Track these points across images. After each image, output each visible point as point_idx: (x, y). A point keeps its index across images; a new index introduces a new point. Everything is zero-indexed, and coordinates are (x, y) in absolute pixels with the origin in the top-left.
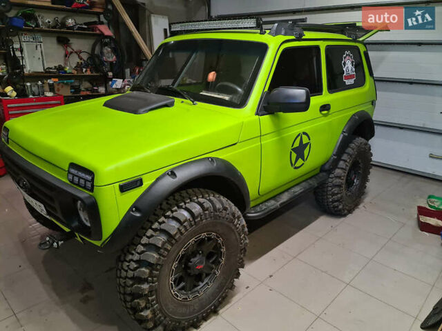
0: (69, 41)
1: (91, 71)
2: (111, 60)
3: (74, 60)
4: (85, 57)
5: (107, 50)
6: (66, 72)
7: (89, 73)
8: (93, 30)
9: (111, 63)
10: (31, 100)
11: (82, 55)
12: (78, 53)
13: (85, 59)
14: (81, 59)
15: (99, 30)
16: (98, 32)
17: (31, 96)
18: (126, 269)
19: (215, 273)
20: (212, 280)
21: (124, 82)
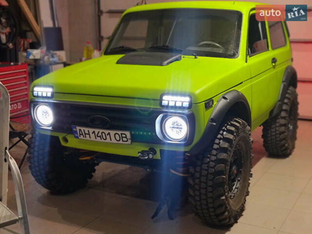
19: (239, 181)
20: (238, 185)
21: (41, 52)
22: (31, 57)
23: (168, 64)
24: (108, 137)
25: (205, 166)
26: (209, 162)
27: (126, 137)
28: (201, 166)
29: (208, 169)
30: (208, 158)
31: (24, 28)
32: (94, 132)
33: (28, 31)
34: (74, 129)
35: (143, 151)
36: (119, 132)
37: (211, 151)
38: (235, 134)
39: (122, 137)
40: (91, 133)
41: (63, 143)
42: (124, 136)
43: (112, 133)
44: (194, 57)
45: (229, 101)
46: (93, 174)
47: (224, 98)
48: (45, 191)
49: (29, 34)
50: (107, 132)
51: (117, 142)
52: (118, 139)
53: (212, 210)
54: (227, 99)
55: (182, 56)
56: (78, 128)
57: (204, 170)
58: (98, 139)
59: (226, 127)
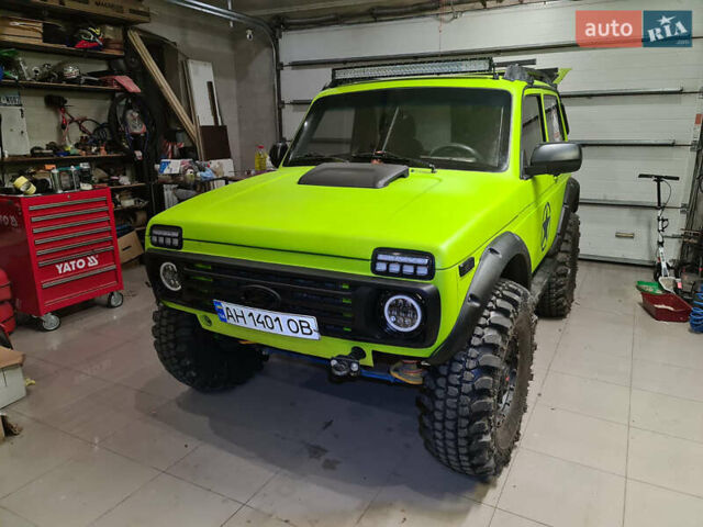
0: (66, 102)
1: (106, 150)
2: (137, 131)
3: (74, 134)
4: (90, 127)
5: (133, 115)
6: (68, 153)
7: (103, 153)
8: (105, 84)
9: (136, 136)
10: (63, 198)
11: (84, 124)
12: (80, 122)
13: (91, 131)
14: (84, 132)
15: (119, 84)
16: (116, 87)
17: (60, 192)
18: (458, 383)
19: (512, 389)
20: (510, 398)
21: (182, 164)
22: (166, 171)
23: (386, 184)
24: (276, 324)
25: (454, 379)
26: (462, 371)
27: (308, 327)
28: (446, 377)
29: (461, 386)
30: (461, 362)
31: (174, 127)
32: (251, 314)
33: (180, 131)
34: (218, 307)
35: (340, 356)
36: (297, 318)
37: (466, 350)
38: (512, 316)
39: (302, 327)
40: (246, 316)
41: (204, 325)
42: (303, 324)
43: (284, 317)
44: (430, 170)
45: (500, 256)
46: (264, 363)
47: (492, 251)
48: (185, 388)
49: (180, 136)
50: (273, 315)
51: (294, 335)
52: (295, 330)
53: (465, 458)
54: (497, 253)
55: (411, 169)
56: (224, 305)
57: (452, 385)
58: (260, 327)
59: (494, 302)
